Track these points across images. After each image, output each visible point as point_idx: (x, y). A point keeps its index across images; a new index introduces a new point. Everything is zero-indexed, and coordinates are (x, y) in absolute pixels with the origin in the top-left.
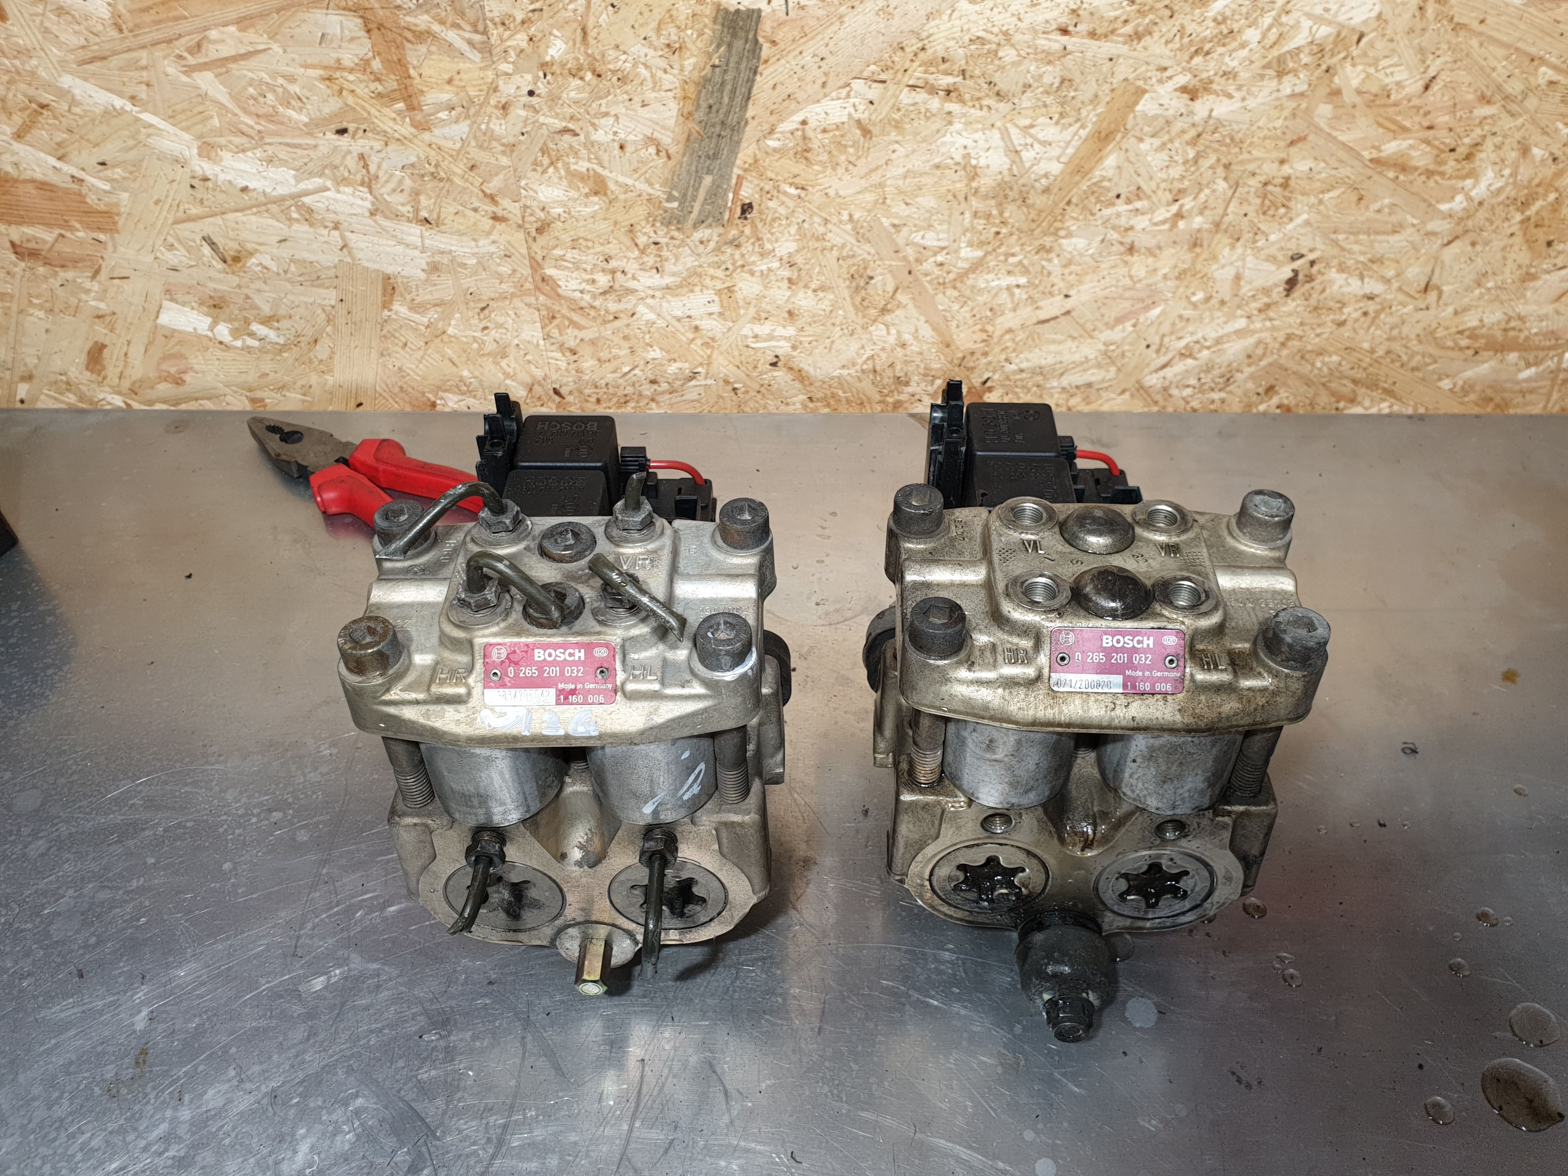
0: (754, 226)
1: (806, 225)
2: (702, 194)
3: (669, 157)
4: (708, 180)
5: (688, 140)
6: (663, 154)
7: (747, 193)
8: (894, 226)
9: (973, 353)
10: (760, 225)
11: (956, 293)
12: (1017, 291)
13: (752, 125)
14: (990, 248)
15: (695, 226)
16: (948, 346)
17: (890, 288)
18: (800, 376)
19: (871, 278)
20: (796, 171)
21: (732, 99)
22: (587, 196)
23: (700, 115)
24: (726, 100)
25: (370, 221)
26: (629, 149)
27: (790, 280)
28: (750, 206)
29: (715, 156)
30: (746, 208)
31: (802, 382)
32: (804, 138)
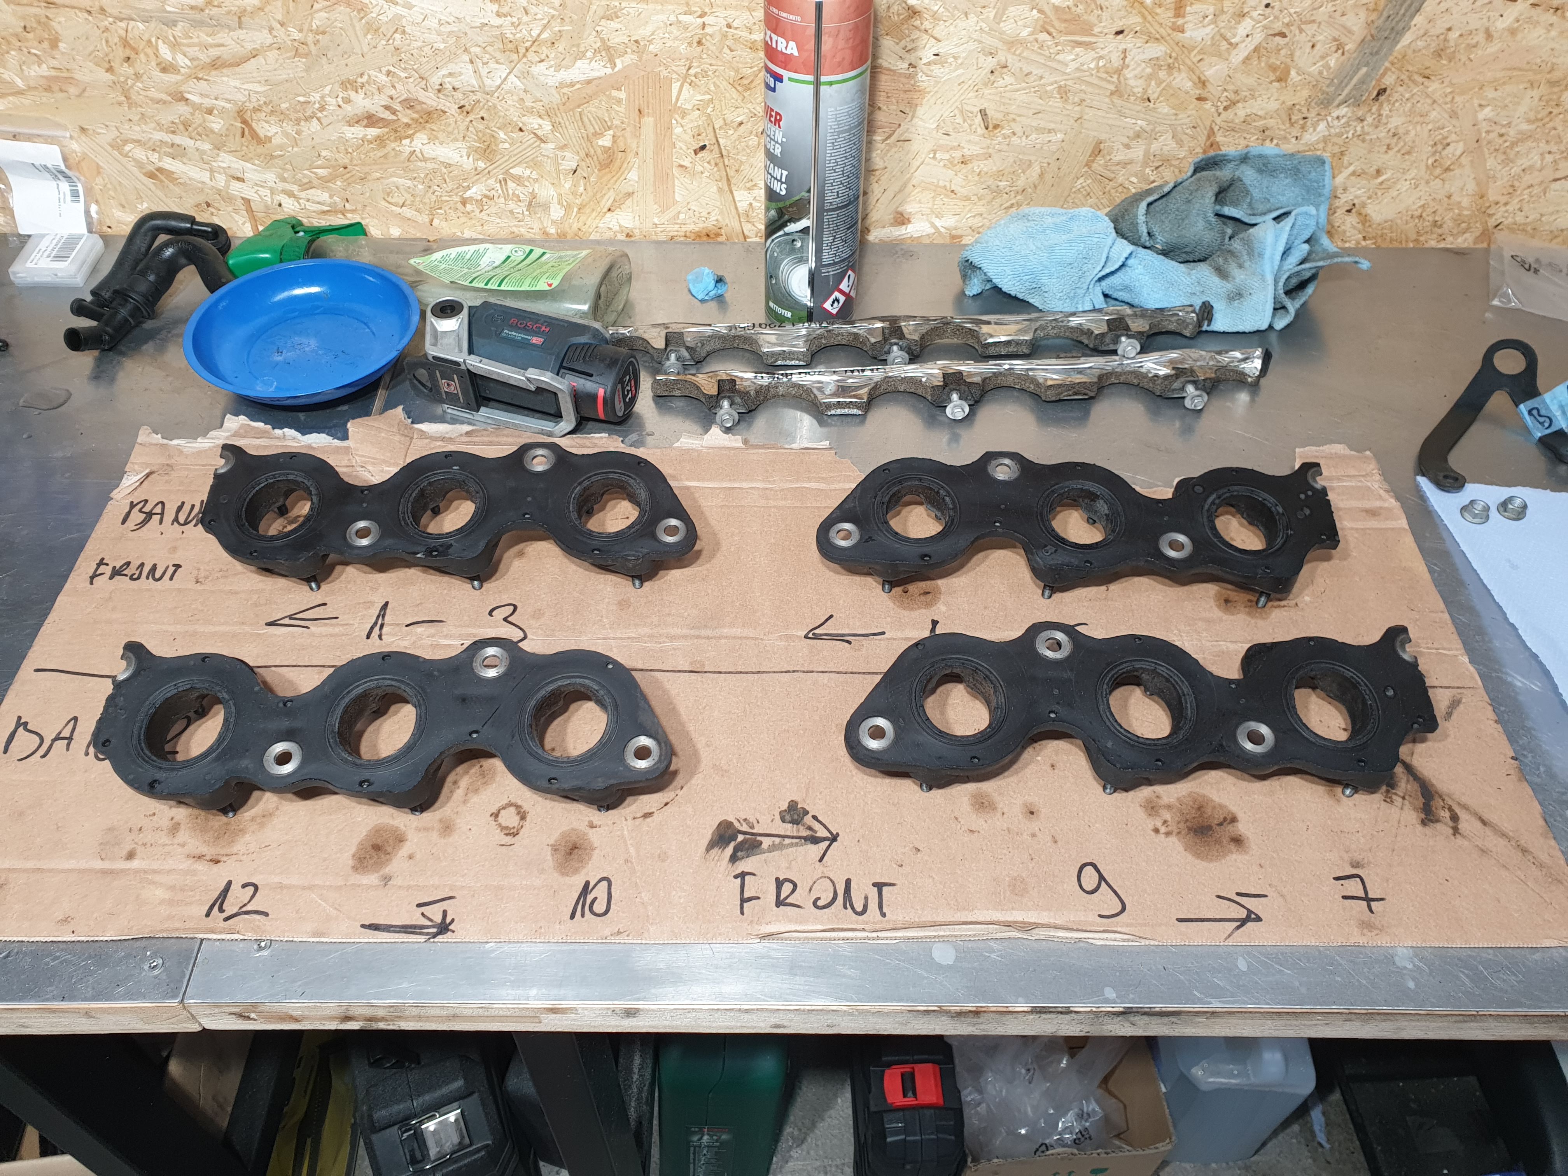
0: (1381, 105)
1: (1419, 105)
2: (1355, 80)
3: (1343, 54)
4: (1364, 70)
5: (1363, 41)
6: (1340, 52)
7: (1389, 80)
8: (1480, 105)
9: (1497, 203)
10: (1385, 105)
11: (1504, 157)
12: (1547, 155)
13: (1413, 29)
14: (1540, 124)
15: (1339, 105)
16: (1482, 197)
17: (1458, 153)
18: (1365, 219)
19: (1448, 145)
20: (1427, 64)
21: (1406, 11)
22: (1271, 83)
23: (1380, 21)
24: (1402, 11)
25: (1107, 100)
26: (1317, 48)
27: (1388, 145)
28: (1385, 90)
29: (1377, 53)
30: (1381, 92)
31: (1363, 225)
32: (1445, 40)
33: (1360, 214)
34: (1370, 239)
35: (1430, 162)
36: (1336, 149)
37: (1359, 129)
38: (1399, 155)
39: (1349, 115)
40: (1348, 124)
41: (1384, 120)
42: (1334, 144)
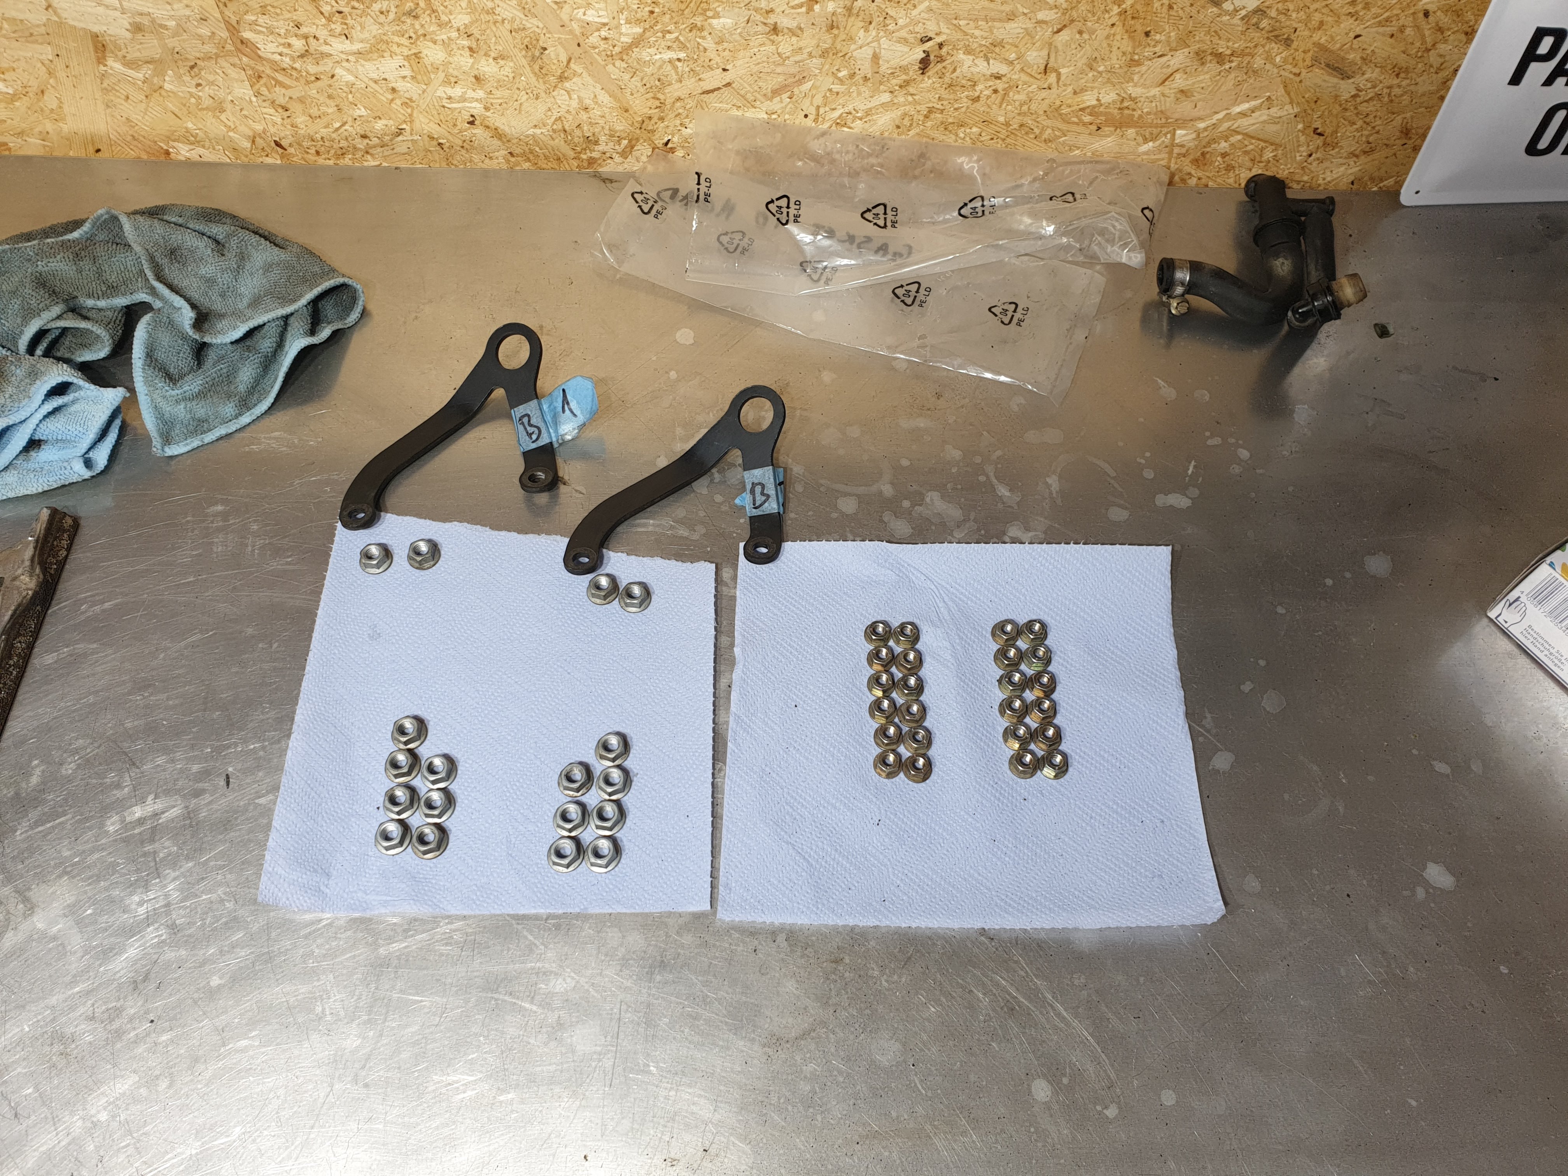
33: (488, 127)
34: (518, 156)
35: (536, 67)
36: (406, 52)
37: (417, 27)
38: (491, 60)
39: (393, 9)
40: (398, 20)
41: (444, 18)
42: (399, 45)
